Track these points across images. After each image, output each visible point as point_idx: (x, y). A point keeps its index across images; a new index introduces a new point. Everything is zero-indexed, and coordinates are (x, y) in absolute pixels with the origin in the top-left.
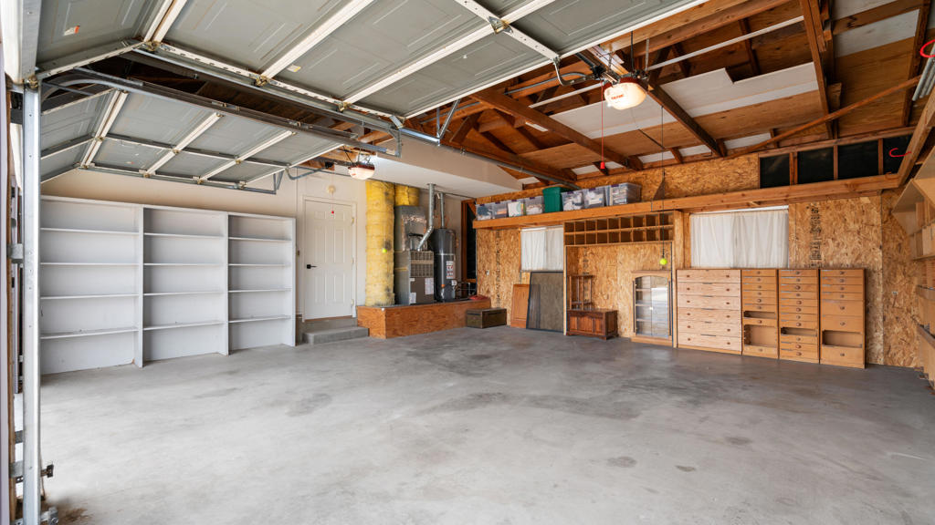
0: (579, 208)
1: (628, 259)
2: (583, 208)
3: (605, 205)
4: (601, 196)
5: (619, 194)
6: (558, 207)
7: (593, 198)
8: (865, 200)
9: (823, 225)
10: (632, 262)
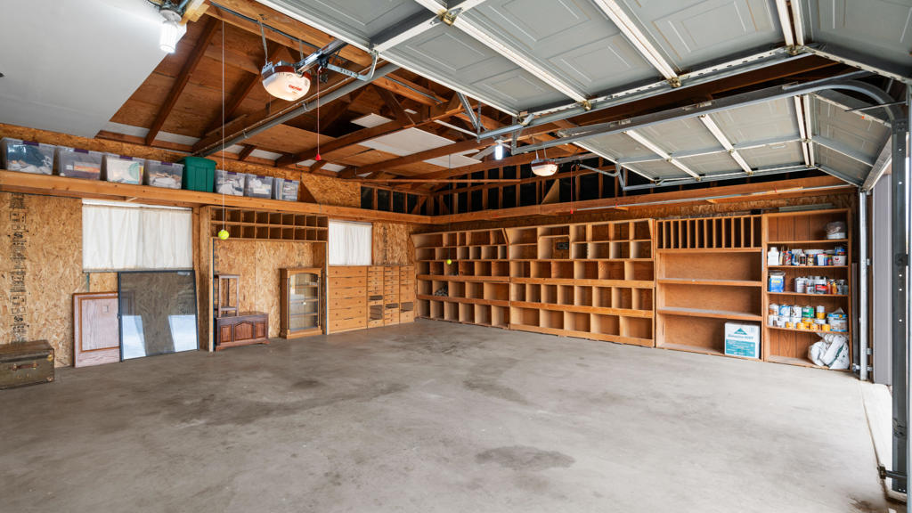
0: (241, 194)
1: (267, 256)
2: (245, 195)
3: (273, 197)
4: (269, 187)
5: (290, 190)
6: (210, 187)
7: (259, 187)
8: (402, 226)
9: (388, 239)
10: (271, 259)
